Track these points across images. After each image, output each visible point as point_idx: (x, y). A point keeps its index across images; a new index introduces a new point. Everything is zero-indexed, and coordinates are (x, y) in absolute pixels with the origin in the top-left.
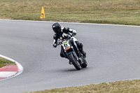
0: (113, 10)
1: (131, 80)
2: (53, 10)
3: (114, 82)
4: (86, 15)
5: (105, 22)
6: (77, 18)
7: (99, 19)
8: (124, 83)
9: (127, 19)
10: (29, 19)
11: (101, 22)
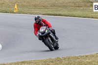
0: (65, 7)
1: (77, 55)
2: (23, 6)
3: (65, 57)
4: (46, 10)
5: (60, 15)
6: (40, 12)
7: (55, 13)
8: (73, 58)
9: (75, 13)
10: (6, 12)
11: (56, 15)
